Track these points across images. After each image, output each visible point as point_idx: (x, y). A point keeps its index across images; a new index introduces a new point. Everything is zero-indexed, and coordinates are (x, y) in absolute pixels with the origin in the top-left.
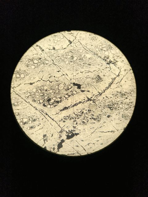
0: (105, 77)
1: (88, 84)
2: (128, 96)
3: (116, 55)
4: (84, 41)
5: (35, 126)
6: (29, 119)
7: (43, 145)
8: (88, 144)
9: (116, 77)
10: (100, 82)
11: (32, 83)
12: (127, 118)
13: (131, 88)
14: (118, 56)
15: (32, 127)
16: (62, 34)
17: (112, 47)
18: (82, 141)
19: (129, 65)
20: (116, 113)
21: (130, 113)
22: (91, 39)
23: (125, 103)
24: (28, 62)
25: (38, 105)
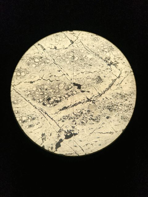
0: (106, 78)
1: (88, 85)
2: (128, 98)
3: (117, 56)
4: (86, 41)
5: (34, 125)
6: (28, 118)
7: (42, 144)
8: (87, 144)
9: (117, 79)
10: (100, 83)
11: (32, 81)
12: (126, 119)
13: (131, 90)
14: (119, 57)
15: (30, 126)
16: (64, 34)
17: (113, 49)
18: (81, 141)
19: (130, 67)
20: (116, 115)
21: (129, 115)
22: (93, 40)
23: (124, 105)
24: (29, 60)
25: (37, 104)
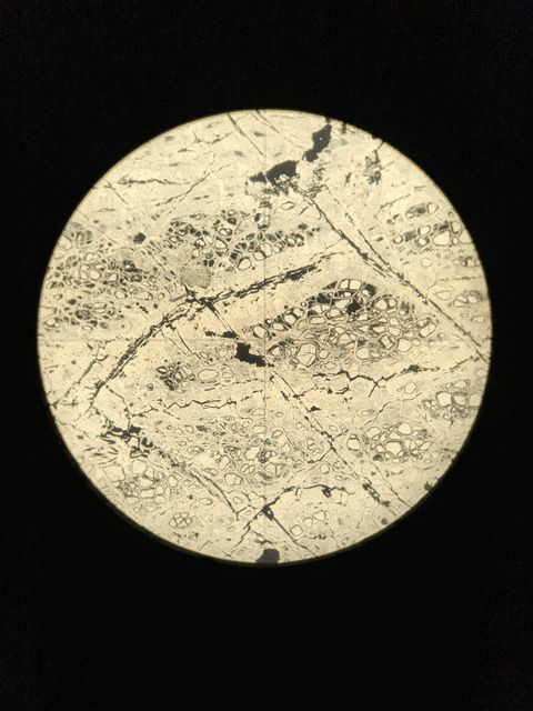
0: (146, 383)
1: (211, 359)
2: (66, 309)
3: (104, 460)
4: (219, 514)
5: (409, 215)
6: (428, 241)
7: (379, 146)
8: (218, 140)
9: (107, 379)
10: (167, 365)
11: (412, 373)
12: (76, 231)
13: (56, 338)
14: (98, 457)
15: (421, 211)
16: (294, 541)
17: (118, 488)
18: (239, 154)
19: (58, 423)
20: (111, 248)
21: (64, 249)
22: (191, 520)
23: (79, 283)
24: (423, 448)
25: (394, 291)
